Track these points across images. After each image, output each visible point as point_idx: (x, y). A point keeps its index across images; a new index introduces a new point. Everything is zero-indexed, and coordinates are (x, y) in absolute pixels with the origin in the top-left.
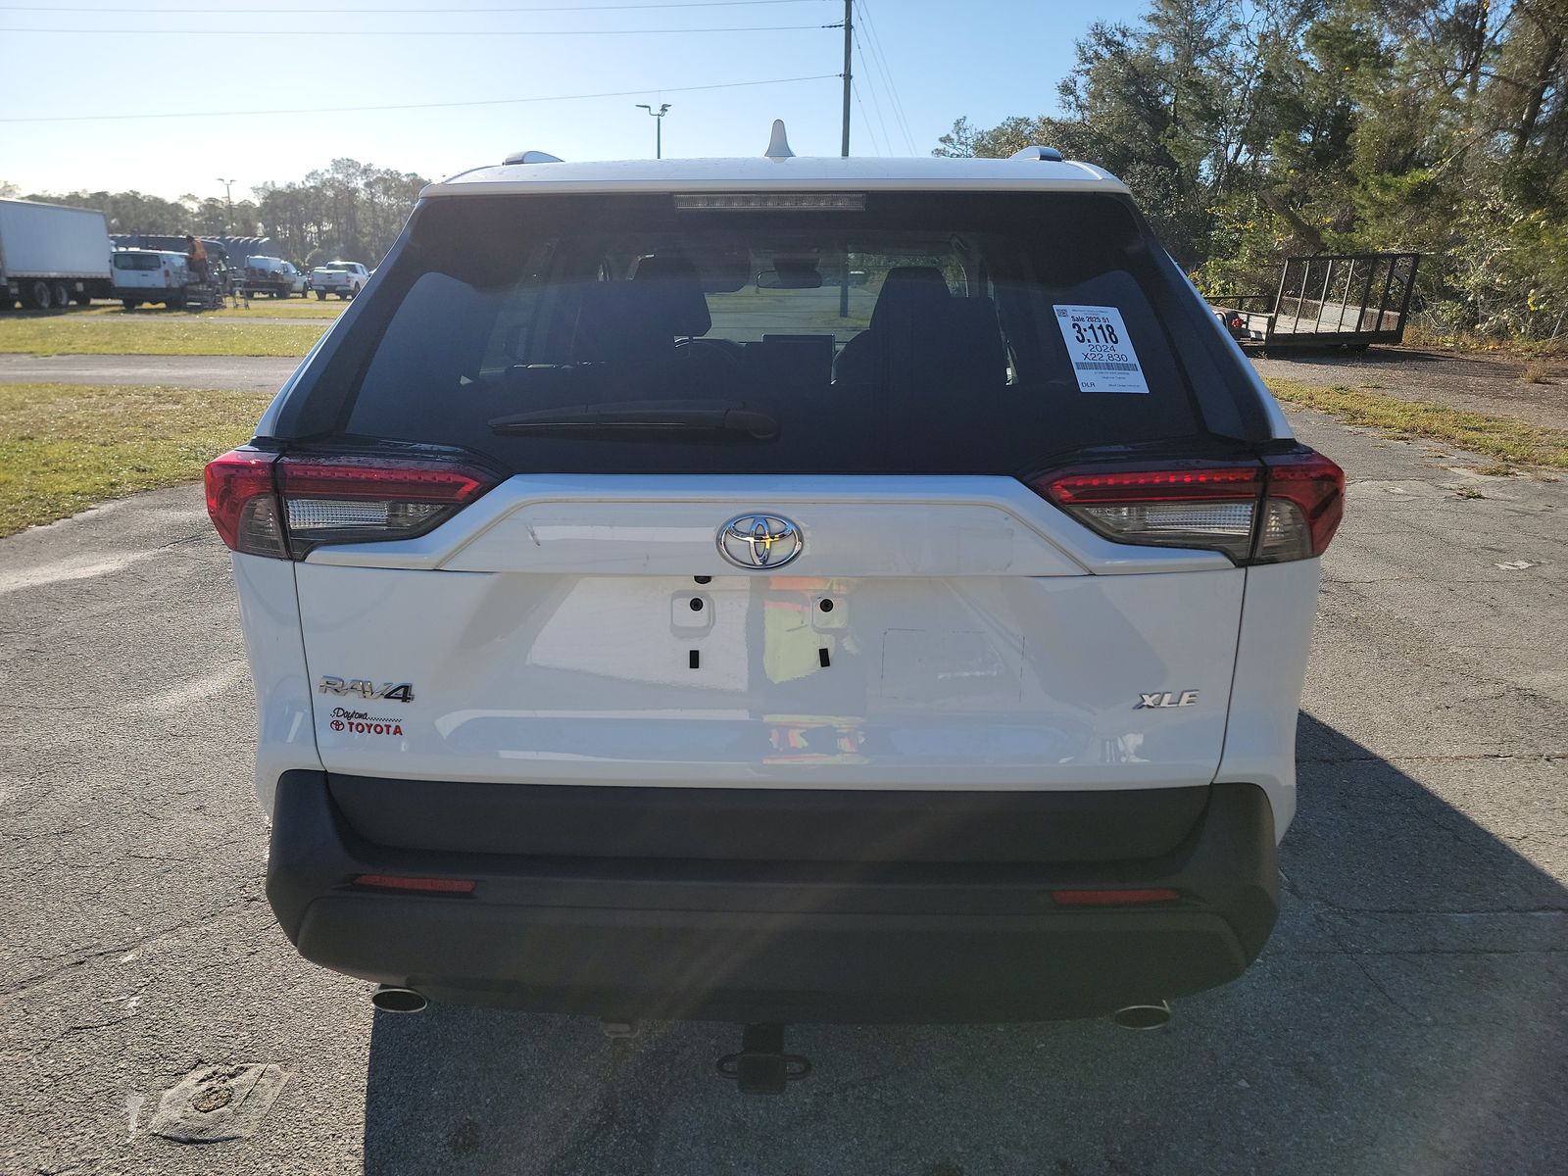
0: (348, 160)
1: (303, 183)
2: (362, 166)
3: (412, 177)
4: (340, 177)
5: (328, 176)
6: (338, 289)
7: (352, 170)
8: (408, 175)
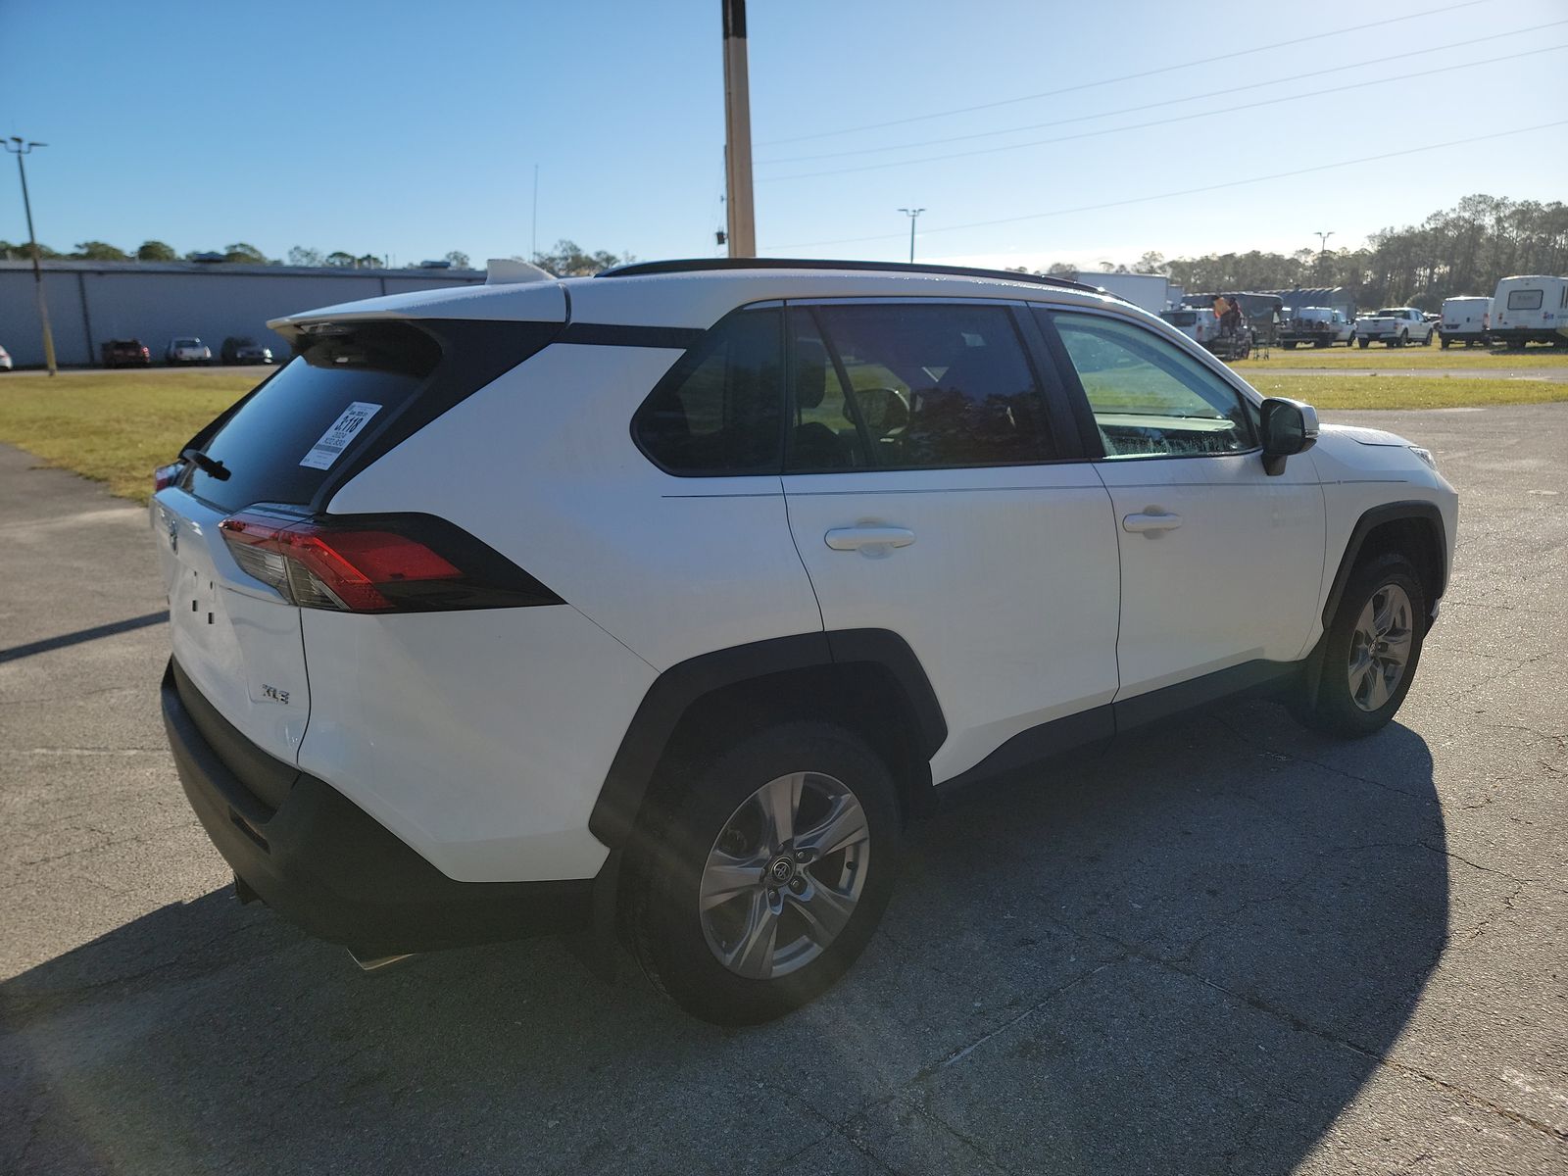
0: (1480, 196)
1: (1423, 226)
2: (1495, 201)
3: (1554, 207)
4: (1467, 215)
5: (1452, 215)
6: (1382, 336)
7: (1482, 206)
8: (1549, 205)
